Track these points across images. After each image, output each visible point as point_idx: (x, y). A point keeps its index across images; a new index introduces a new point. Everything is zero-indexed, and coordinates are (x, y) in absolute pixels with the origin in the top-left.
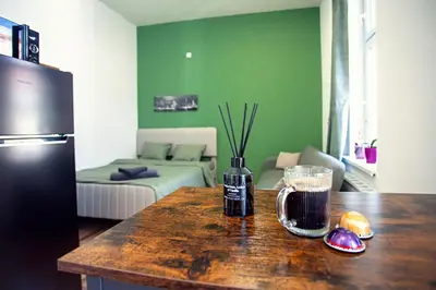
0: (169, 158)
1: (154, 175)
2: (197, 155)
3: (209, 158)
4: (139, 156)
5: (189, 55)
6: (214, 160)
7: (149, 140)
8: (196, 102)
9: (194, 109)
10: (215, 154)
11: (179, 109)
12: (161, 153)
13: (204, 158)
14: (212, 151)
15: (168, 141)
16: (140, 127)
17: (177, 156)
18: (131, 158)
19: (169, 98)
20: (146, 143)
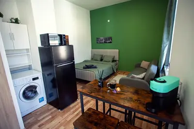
0: (102, 60)
1: (96, 68)
2: (111, 60)
3: (116, 61)
4: (92, 59)
5: (109, 21)
6: (117, 62)
7: (95, 53)
8: (111, 39)
9: (111, 42)
10: (118, 59)
11: (105, 42)
12: (99, 58)
13: (114, 61)
14: (117, 58)
15: (102, 54)
16: (92, 48)
17: (104, 60)
18: (89, 59)
19: (102, 38)
20: (94, 54)
